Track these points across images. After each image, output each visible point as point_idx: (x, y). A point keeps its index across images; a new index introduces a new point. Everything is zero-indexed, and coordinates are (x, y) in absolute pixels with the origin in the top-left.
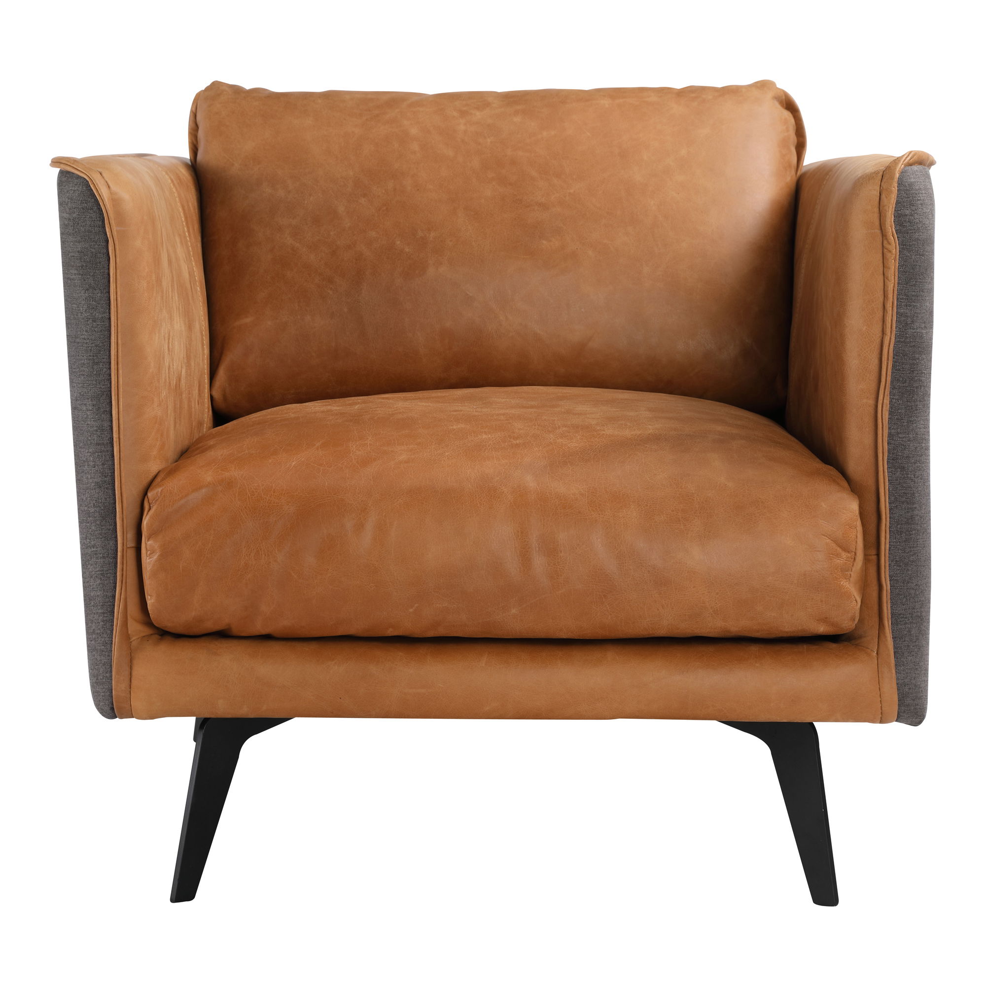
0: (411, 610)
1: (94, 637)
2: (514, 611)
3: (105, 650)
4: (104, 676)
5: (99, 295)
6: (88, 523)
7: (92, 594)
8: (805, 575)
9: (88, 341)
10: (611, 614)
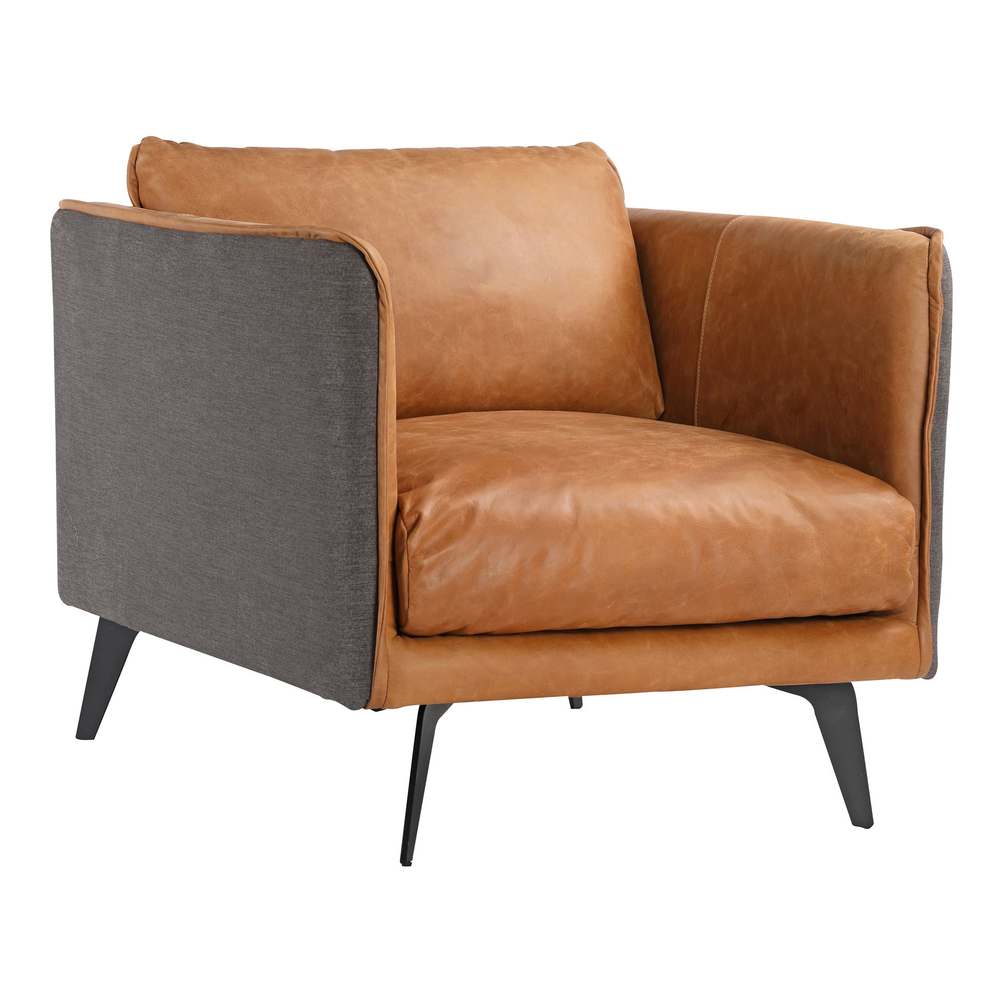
0: (608, 607)
1: (352, 640)
2: (684, 604)
3: (364, 651)
4: (361, 674)
5: (369, 350)
6: (351, 543)
7: (352, 604)
8: (888, 565)
9: (357, 389)
10: (751, 603)
